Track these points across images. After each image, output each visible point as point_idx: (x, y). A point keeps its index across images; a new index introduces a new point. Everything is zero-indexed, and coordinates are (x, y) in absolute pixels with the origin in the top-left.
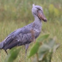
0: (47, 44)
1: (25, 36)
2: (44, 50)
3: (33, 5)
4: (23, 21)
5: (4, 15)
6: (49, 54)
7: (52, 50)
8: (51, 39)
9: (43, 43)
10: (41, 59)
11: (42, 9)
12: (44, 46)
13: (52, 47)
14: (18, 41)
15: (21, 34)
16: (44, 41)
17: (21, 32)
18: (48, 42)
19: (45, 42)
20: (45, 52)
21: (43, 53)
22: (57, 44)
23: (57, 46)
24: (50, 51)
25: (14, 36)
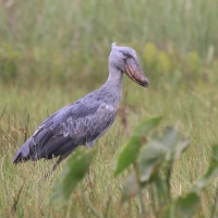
0: (160, 140)
1: (80, 122)
2: (152, 156)
3: (114, 45)
4: (80, 86)
5: (33, 71)
6: (165, 165)
7: (173, 154)
8: (170, 129)
9: (149, 138)
10: (145, 178)
11: (135, 56)
12: (153, 146)
13: (173, 147)
14: (66, 135)
15: (70, 118)
16: (151, 133)
17: (70, 114)
18: (161, 135)
19: (155, 136)
20: (154, 161)
21: (151, 161)
22: (183, 139)
23: (184, 144)
24: (168, 157)
25: (54, 125)
